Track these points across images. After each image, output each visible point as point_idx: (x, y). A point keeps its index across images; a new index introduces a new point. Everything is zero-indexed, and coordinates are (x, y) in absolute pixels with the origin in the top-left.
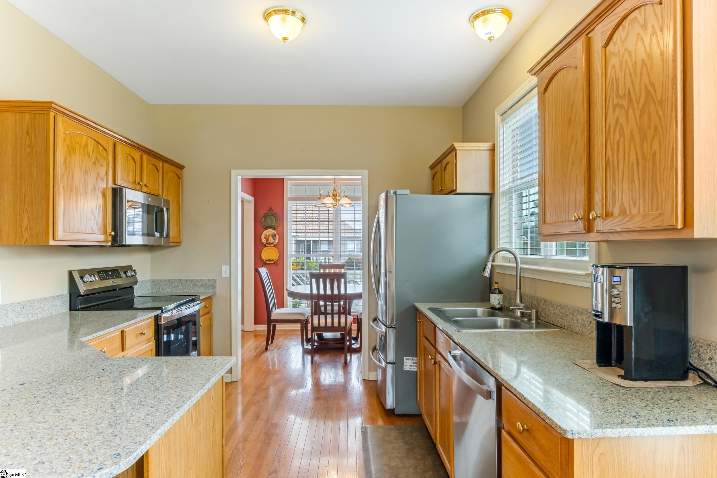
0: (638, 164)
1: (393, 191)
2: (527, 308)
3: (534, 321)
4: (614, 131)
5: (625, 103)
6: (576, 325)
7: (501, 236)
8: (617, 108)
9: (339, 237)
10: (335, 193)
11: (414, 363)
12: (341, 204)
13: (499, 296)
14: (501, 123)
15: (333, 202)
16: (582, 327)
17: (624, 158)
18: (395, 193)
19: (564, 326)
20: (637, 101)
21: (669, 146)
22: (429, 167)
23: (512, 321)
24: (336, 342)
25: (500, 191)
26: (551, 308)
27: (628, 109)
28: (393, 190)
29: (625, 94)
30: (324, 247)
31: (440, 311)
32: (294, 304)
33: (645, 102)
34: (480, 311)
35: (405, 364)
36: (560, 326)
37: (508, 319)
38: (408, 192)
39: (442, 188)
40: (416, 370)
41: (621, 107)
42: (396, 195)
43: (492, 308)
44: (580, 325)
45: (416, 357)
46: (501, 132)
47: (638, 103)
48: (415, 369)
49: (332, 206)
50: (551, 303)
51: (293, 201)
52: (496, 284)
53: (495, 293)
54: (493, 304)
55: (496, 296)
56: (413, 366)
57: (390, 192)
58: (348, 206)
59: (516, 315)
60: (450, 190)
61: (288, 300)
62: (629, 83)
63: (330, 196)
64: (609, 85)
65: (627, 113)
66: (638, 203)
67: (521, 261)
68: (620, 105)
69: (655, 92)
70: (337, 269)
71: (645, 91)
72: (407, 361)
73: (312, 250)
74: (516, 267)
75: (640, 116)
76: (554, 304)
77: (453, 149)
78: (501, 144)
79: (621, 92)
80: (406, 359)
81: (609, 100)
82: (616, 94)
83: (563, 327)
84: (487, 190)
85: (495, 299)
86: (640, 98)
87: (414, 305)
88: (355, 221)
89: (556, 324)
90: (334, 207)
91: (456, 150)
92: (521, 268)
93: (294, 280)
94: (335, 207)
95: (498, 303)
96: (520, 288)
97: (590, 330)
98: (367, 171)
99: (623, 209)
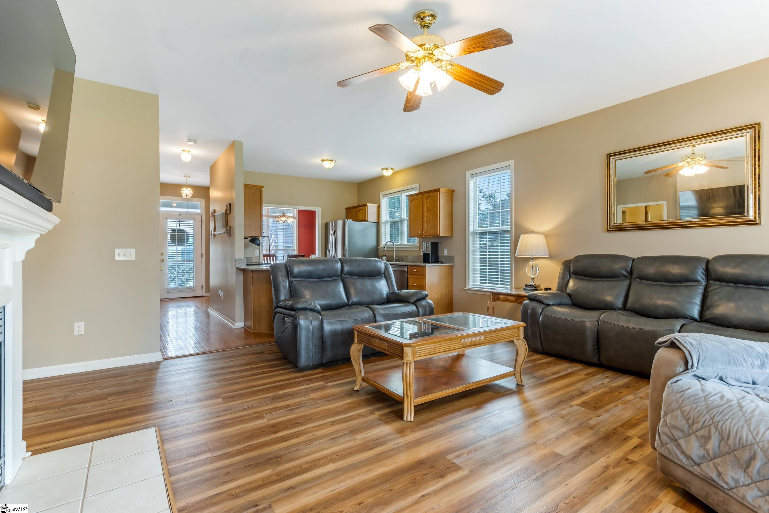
7: (383, 237)
14: (383, 198)
18: (347, 221)
22: (345, 208)
25: (382, 222)
39: (360, 220)
46: (382, 201)
52: (384, 253)
60: (364, 220)
67: (395, 245)
78: (383, 205)
84: (376, 221)
92: (395, 248)
96: (395, 253)
98: (320, 208)
99: (429, 231)
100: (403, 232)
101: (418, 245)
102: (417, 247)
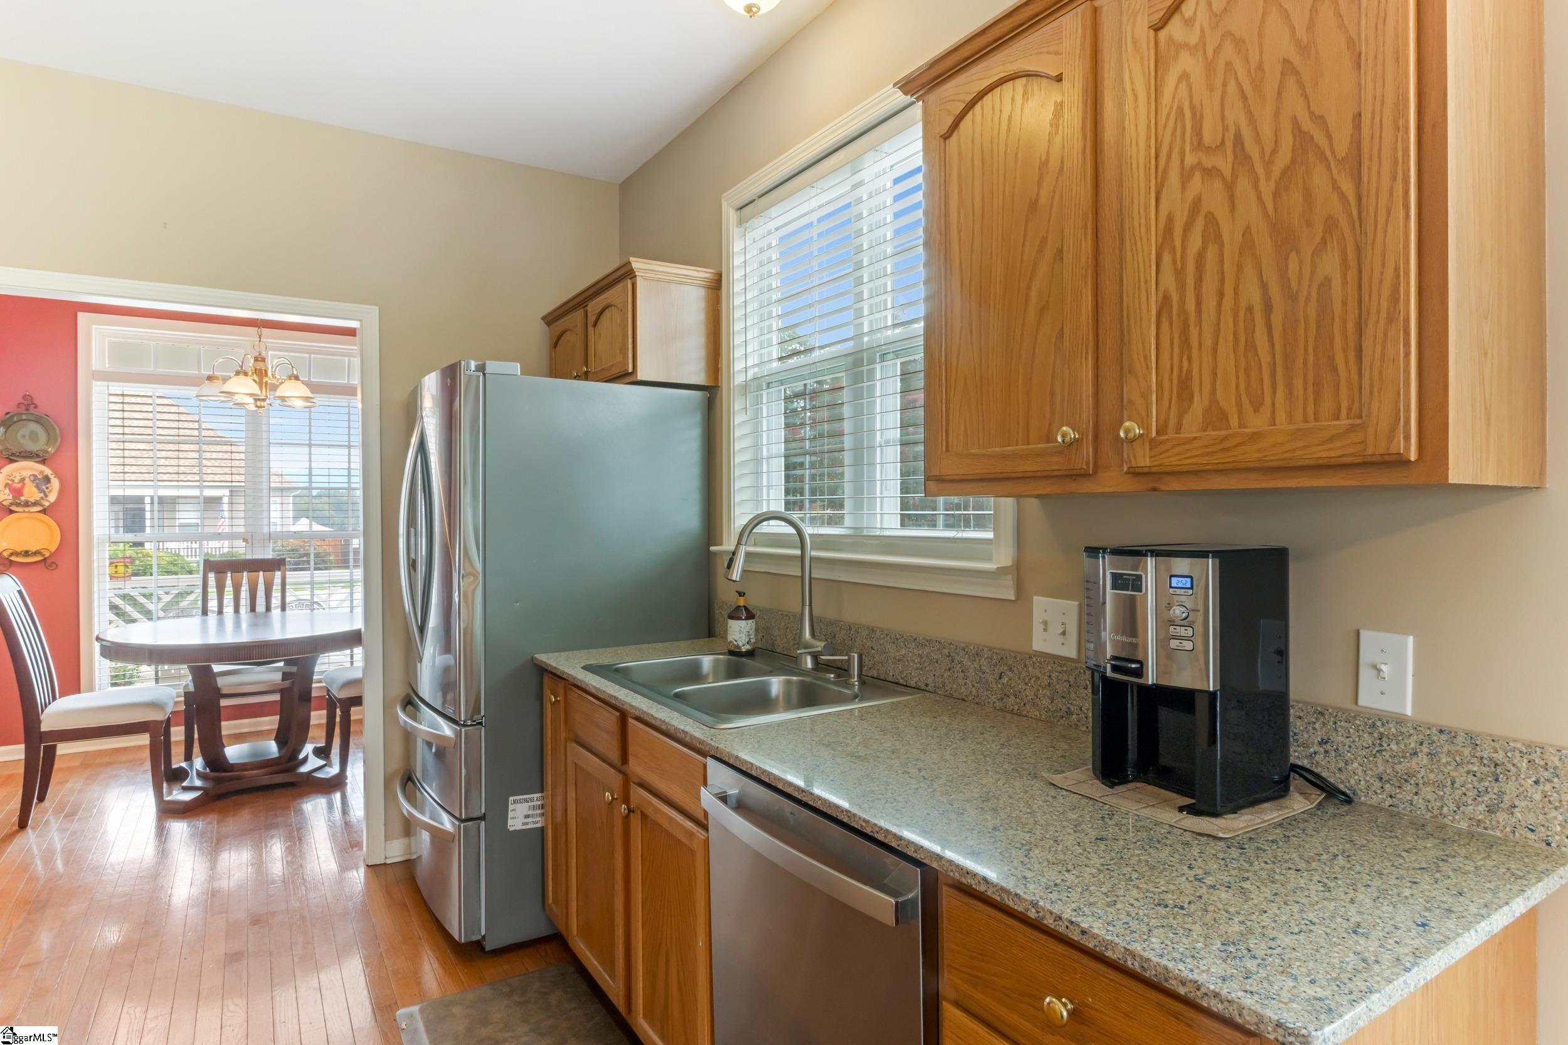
0: (1268, 309)
1: (476, 363)
2: (832, 649)
3: (856, 679)
4: (1185, 230)
5: (1225, 165)
6: (962, 682)
7: (738, 485)
8: (1197, 176)
9: (265, 486)
10: (260, 365)
11: (534, 808)
12: (283, 399)
13: (749, 625)
14: (737, 226)
15: (256, 389)
16: (976, 685)
17: (1221, 295)
18: (481, 368)
19: (927, 685)
20: (1267, 157)
21: (1383, 265)
22: (544, 318)
23: (802, 683)
24: (270, 769)
25: (736, 383)
26: (888, 646)
27: (1235, 175)
28: (475, 361)
29: (1223, 142)
30: (186, 515)
31: (617, 670)
32: (116, 676)
33: (1294, 161)
34: (707, 662)
35: (510, 814)
36: (914, 685)
37: (795, 678)
38: (517, 368)
39: (587, 367)
40: (539, 825)
41: (1210, 173)
42: (484, 374)
43: (731, 653)
44: (972, 682)
45: (542, 791)
46: (737, 246)
47: (1268, 164)
48: (537, 822)
49: (253, 401)
50: (887, 635)
51: (110, 383)
52: (740, 596)
53: (740, 619)
54: (736, 643)
55: (743, 623)
56: (533, 816)
57: (468, 364)
58: (299, 403)
59: (803, 666)
60: (616, 371)
61: (97, 666)
62: (1236, 115)
63: (246, 374)
64: (1167, 119)
65: (1230, 188)
66: (1268, 400)
67: (811, 542)
68: (1204, 169)
69: (1329, 137)
70: (261, 573)
71: (1294, 136)
72: (518, 806)
73: (148, 523)
74: (802, 557)
75: (1276, 194)
76: (898, 636)
77: (626, 274)
78: (738, 274)
79: (1209, 136)
80: (515, 802)
81: (1169, 157)
82: (1192, 142)
83: (923, 687)
84: (700, 379)
85: (740, 632)
86: (1274, 152)
87: (533, 659)
88: (310, 445)
89: (902, 682)
90: (258, 403)
91: (635, 276)
92: (811, 558)
93: (114, 607)
94: (262, 404)
95: (747, 640)
96: (810, 605)
97: (999, 692)
98: (376, 309)
99: (1216, 416)
100: (872, 448)
101: (1004, 557)
102: (1002, 571)
